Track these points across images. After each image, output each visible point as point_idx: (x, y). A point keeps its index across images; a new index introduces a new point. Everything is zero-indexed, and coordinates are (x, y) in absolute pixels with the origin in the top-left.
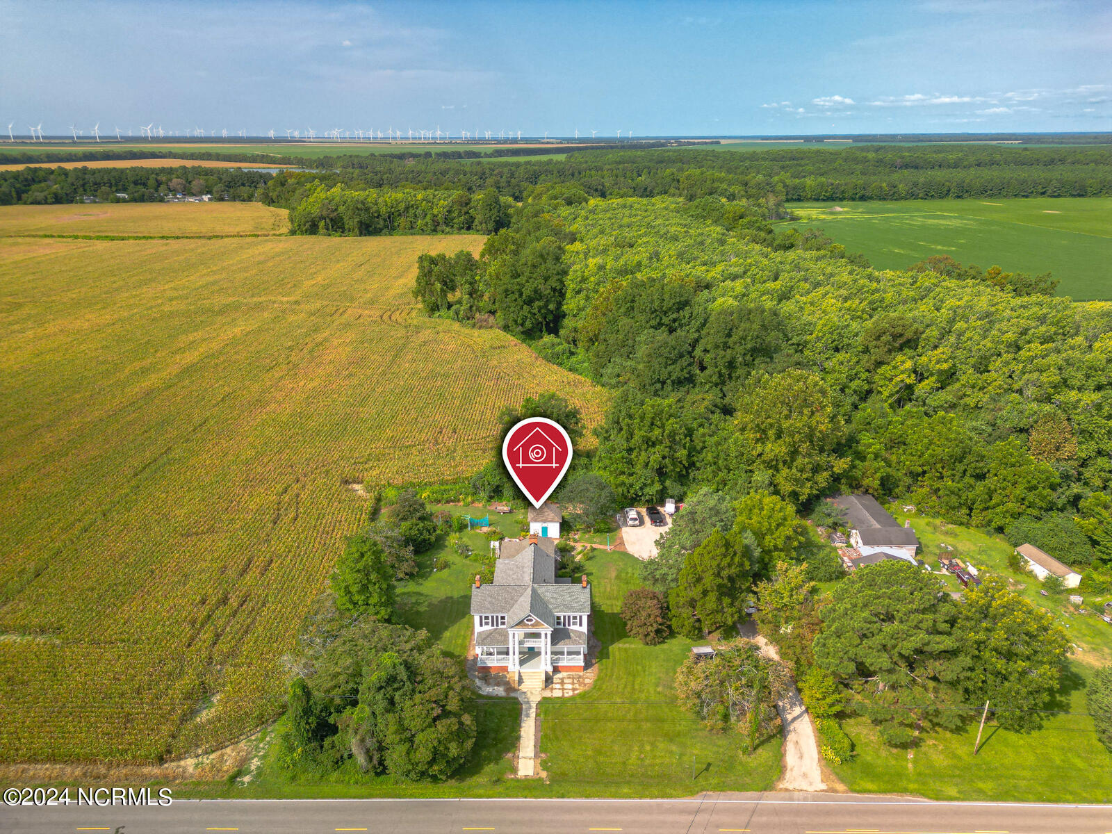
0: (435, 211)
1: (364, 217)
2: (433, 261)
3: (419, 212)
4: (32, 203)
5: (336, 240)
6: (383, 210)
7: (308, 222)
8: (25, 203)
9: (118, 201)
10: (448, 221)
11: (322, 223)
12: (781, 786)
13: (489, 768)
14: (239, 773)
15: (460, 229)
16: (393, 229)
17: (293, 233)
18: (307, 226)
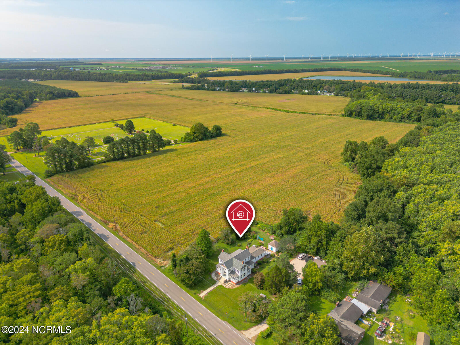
0: (403, 113)
1: (370, 112)
2: (351, 143)
3: (396, 112)
4: (278, 93)
5: (357, 120)
6: (380, 110)
7: (349, 112)
8: (276, 93)
9: (303, 94)
10: (409, 117)
11: (354, 113)
12: (244, 332)
13: (196, 291)
14: (163, 266)
15: (414, 121)
16: (383, 118)
17: (343, 115)
18: (348, 113)
